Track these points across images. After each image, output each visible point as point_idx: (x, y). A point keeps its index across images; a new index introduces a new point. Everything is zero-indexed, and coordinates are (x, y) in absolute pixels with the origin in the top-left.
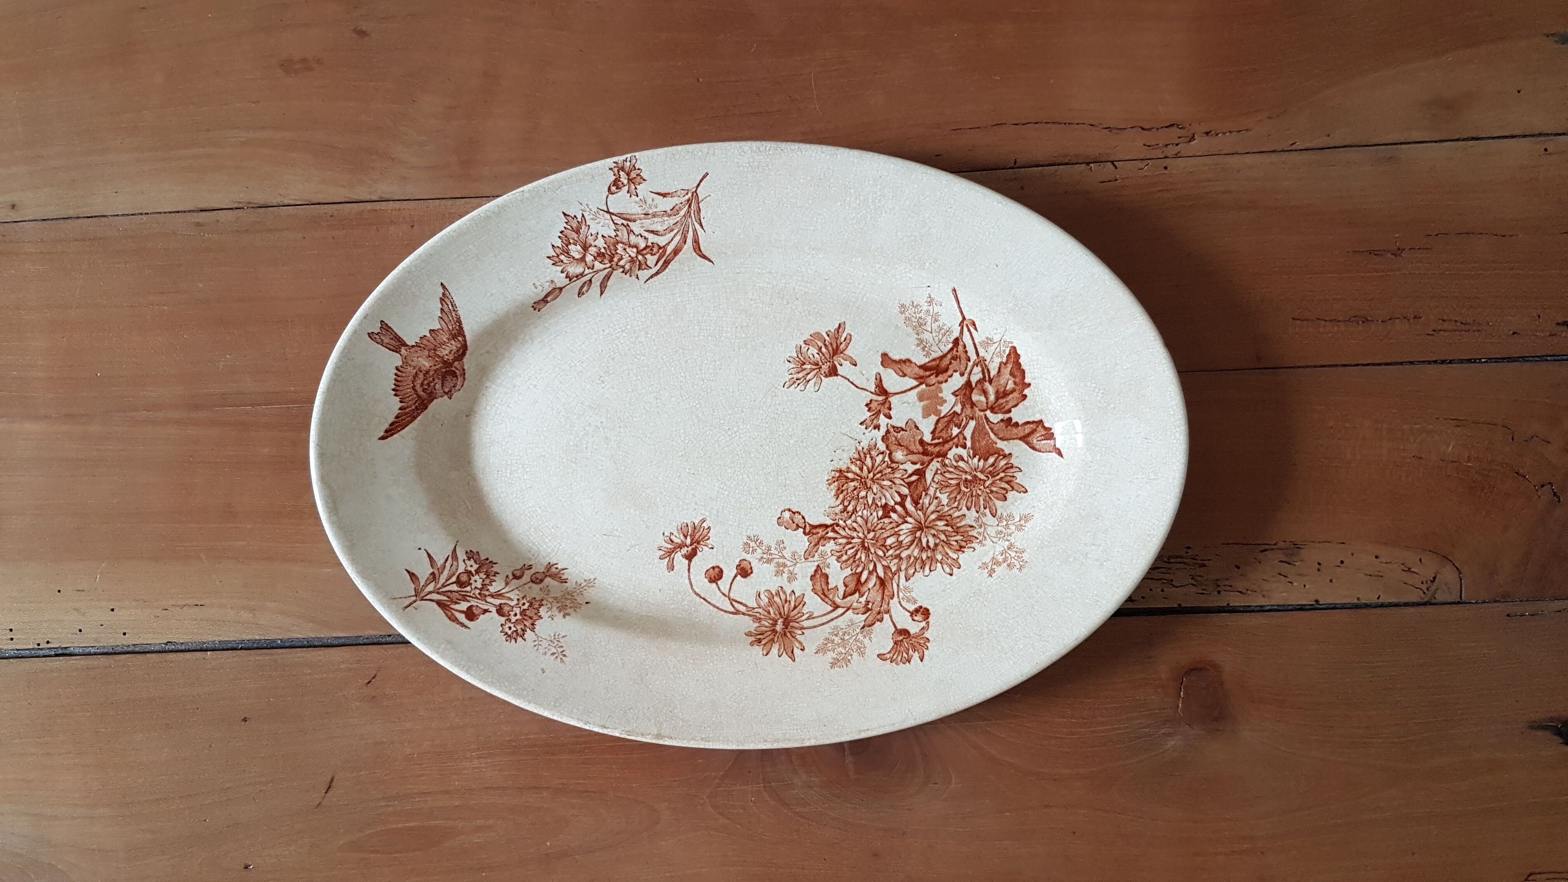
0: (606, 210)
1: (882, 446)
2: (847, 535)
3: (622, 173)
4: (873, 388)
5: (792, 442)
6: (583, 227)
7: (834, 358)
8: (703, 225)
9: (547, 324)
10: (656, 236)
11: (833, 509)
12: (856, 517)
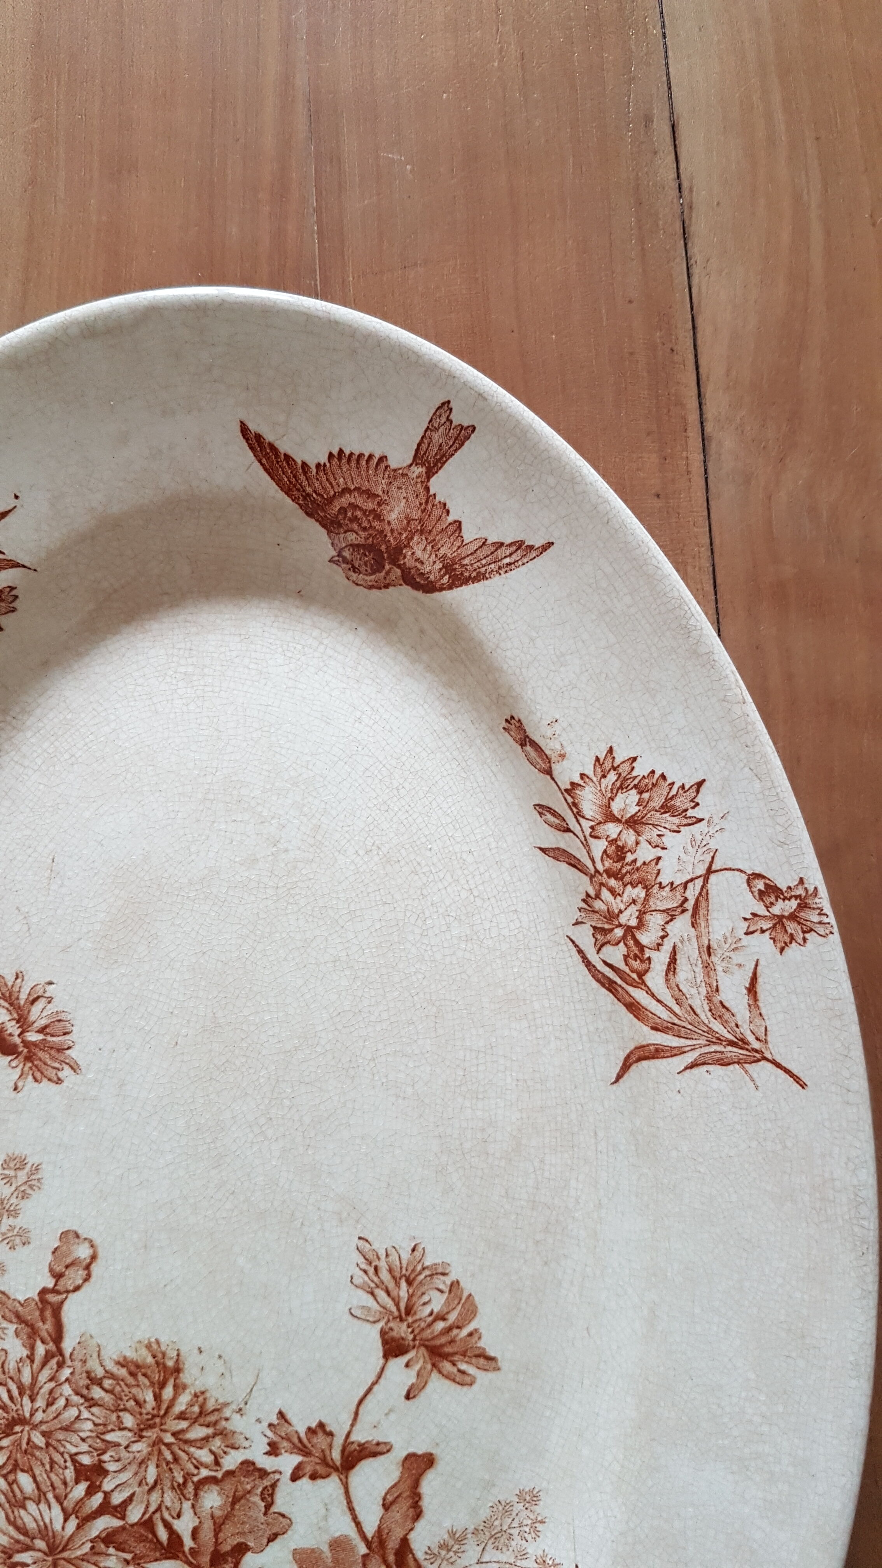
0: (714, 868)
1: (231, 1461)
2: (38, 1385)
3: (794, 904)
4: (359, 1436)
5: (241, 1261)
6: (676, 820)
7: (423, 1350)
8: (693, 1070)
9: (478, 741)
10: (665, 967)
11: (95, 1355)
12: (77, 1406)
